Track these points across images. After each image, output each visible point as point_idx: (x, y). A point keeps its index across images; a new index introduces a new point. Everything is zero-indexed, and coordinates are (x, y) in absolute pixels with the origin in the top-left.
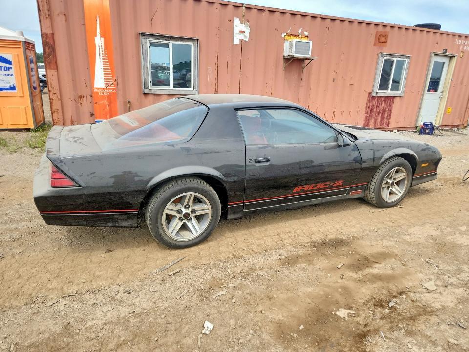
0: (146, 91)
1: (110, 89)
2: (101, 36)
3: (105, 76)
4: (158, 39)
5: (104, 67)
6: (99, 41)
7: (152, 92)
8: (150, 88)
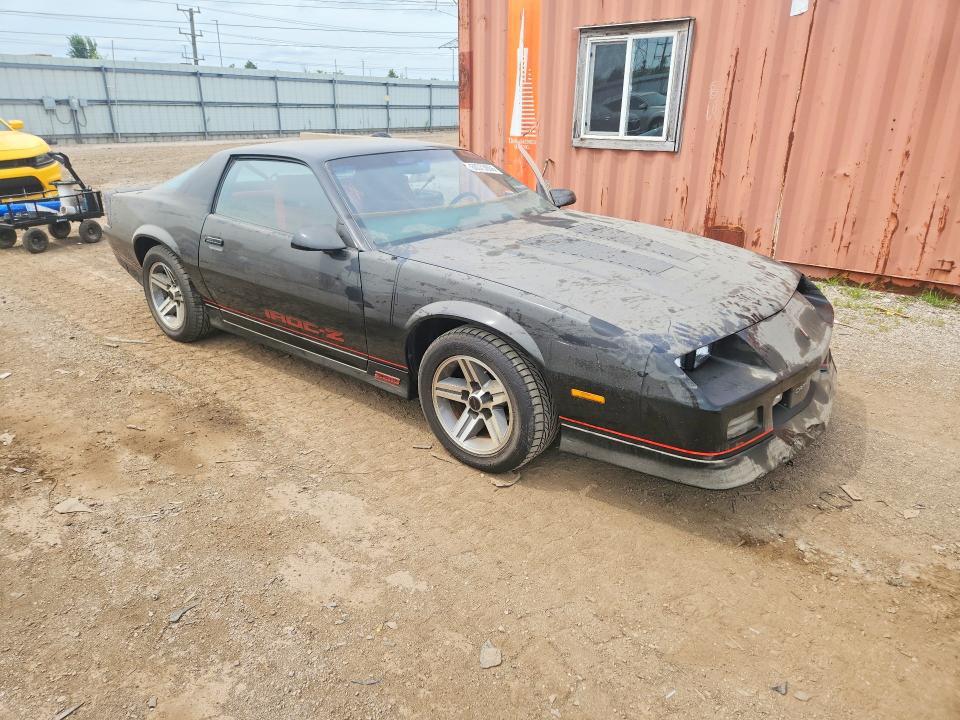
0: (576, 142)
1: (529, 138)
2: (525, 46)
3: (524, 121)
4: (607, 35)
5: (524, 103)
6: (522, 54)
7: (586, 144)
8: (582, 136)
